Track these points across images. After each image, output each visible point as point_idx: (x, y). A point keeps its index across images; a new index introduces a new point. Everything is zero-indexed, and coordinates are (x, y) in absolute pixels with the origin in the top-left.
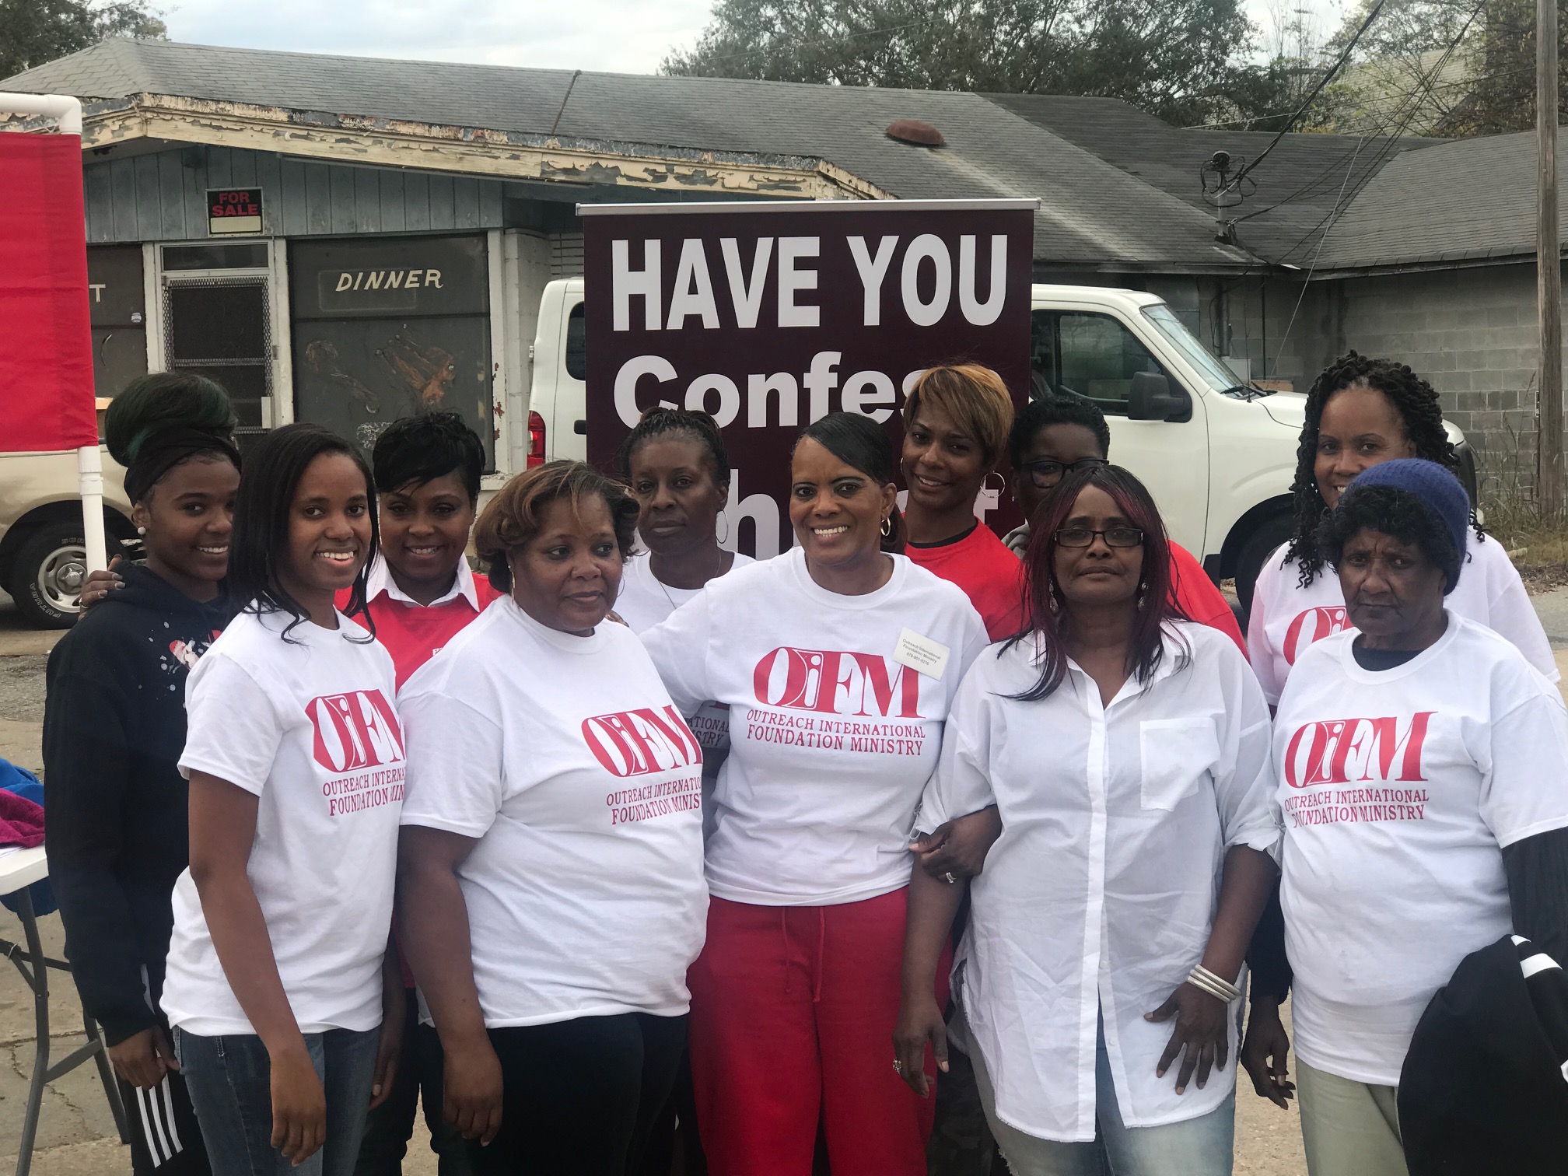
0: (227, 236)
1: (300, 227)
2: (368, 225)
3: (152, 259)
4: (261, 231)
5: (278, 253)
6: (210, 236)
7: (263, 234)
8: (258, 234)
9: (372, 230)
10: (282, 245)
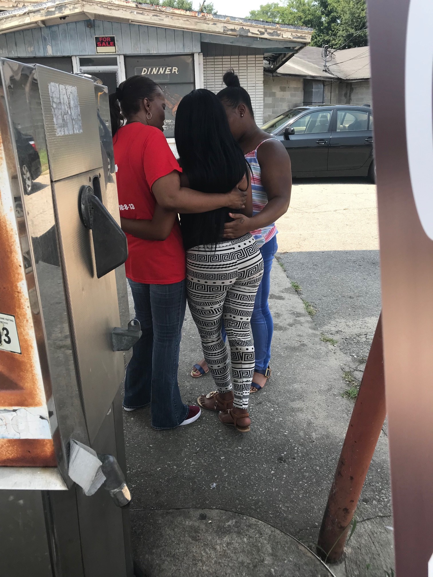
0: (103, 54)
1: (129, 51)
2: (153, 50)
3: (76, 62)
5: (121, 60)
6: (97, 54)
8: (114, 53)
9: (155, 52)
10: (122, 57)
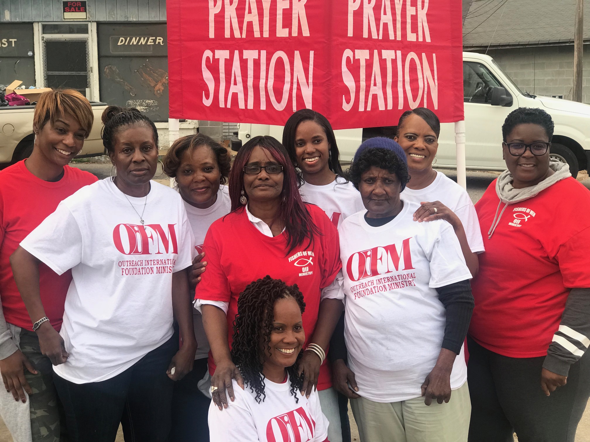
0: (71, 20)
1: (103, 17)
2: (133, 18)
3: (37, 29)
4: (86, 19)
5: (93, 28)
6: (63, 20)
7: (87, 20)
8: (85, 20)
9: (135, 20)
10: (95, 24)
